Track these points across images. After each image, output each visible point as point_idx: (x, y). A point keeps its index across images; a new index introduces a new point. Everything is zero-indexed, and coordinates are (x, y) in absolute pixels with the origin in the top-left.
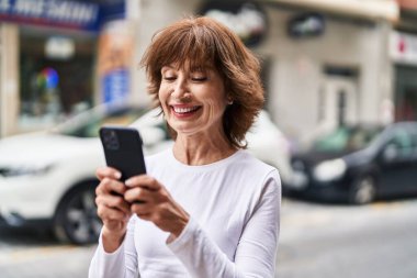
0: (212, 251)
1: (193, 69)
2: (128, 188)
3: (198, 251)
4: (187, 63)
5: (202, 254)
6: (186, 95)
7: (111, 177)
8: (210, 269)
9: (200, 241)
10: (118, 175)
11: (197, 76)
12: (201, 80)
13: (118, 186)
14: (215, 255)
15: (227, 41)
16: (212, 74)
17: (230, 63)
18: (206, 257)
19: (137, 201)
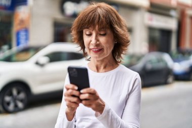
0: (115, 117)
1: (100, 30)
2: (81, 94)
3: (110, 118)
4: (97, 27)
5: (112, 119)
6: (98, 42)
7: (73, 89)
8: (115, 125)
9: (110, 114)
10: (76, 88)
11: (102, 33)
12: (104, 35)
13: (76, 93)
14: (117, 119)
15: (114, 15)
16: (109, 32)
17: (116, 26)
18: (113, 121)
19: (85, 100)
